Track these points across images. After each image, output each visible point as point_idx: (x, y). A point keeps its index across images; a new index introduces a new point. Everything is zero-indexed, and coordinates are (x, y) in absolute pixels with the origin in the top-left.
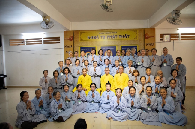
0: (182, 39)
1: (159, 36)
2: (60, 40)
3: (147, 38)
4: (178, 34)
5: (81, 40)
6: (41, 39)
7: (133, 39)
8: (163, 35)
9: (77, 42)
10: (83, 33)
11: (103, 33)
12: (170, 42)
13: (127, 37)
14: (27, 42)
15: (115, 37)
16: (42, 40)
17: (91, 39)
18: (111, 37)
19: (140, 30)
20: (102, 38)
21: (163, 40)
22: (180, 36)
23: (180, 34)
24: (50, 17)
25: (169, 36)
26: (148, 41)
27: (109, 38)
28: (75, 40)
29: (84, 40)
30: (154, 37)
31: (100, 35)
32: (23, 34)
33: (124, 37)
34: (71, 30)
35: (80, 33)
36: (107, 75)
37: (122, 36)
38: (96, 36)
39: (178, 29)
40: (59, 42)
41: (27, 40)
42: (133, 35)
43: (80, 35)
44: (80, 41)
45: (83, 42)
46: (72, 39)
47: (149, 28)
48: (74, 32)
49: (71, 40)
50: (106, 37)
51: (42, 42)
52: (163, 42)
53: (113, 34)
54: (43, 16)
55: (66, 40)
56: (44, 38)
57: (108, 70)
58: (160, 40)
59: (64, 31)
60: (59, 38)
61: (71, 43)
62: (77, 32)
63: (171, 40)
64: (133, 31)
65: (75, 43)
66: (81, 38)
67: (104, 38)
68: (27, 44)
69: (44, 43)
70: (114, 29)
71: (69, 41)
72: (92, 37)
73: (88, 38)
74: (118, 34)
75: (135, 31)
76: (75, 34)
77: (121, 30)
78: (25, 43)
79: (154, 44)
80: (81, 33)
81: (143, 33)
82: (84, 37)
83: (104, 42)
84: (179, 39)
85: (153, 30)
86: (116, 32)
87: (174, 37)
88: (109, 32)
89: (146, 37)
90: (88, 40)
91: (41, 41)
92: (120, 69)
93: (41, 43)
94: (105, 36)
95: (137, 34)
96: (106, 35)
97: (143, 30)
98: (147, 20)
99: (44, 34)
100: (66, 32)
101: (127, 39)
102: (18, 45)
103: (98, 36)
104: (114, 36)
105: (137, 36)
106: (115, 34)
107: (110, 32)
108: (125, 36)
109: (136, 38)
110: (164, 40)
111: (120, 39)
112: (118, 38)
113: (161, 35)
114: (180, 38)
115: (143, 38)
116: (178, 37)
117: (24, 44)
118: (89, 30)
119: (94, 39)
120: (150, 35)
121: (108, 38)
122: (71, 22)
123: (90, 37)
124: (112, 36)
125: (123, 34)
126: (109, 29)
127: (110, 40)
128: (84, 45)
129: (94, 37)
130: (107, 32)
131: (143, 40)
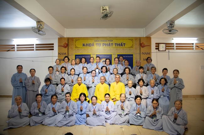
0: (176, 49)
1: (155, 45)
2: (53, 47)
3: (143, 47)
4: (173, 44)
5: (76, 47)
6: (33, 45)
7: (129, 47)
8: (159, 44)
9: (72, 49)
10: (78, 40)
11: (99, 41)
12: (165, 51)
13: (123, 45)
14: (17, 48)
15: (111, 45)
16: (35, 46)
17: (86, 47)
18: (106, 45)
19: (136, 38)
20: (97, 46)
21: (158, 49)
22: (175, 45)
23: (175, 44)
24: (44, 23)
25: (164, 45)
26: (144, 50)
27: (105, 46)
28: (69, 47)
29: (79, 48)
30: (150, 46)
31: (95, 43)
32: (14, 39)
33: (120, 46)
34: (65, 37)
35: (74, 40)
36: (102, 84)
37: (118, 44)
38: (91, 44)
39: (173, 38)
40: (53, 49)
41: (18, 45)
42: (129, 44)
43: (74, 42)
44: (74, 48)
45: (78, 49)
46: (67, 46)
47: (145, 36)
48: (68, 39)
49: (65, 47)
50: (102, 45)
51: (35, 49)
52: (159, 51)
53: (109, 42)
54: (37, 22)
55: (60, 47)
56: (37, 45)
57: (103, 79)
58: (156, 49)
59: (59, 38)
60: (53, 44)
61: (65, 50)
62: (72, 39)
63: (166, 49)
64: (129, 39)
65: (69, 51)
66: (75, 45)
67: (100, 45)
68: (17, 50)
69: (37, 50)
70: (110, 37)
71: (63, 48)
72: (87, 44)
73: (83, 45)
74: (114, 42)
75: (131, 39)
76: (69, 42)
77: (116, 38)
78: (16, 49)
79: (150, 53)
80: (76, 40)
81: (139, 41)
82: (79, 44)
83: (99, 49)
84: (173, 49)
85: (149, 38)
86: (112, 40)
87: (169, 46)
88: (104, 40)
89: (142, 45)
90: (83, 47)
91: (33, 47)
92: (117, 78)
93: (33, 50)
94: (100, 44)
95: (133, 42)
96: (102, 43)
97: (139, 39)
98: (143, 29)
99: (37, 40)
100: (60, 39)
101: (122, 47)
102: (8, 51)
103: (93, 44)
104: (109, 44)
105: (133, 45)
106: (111, 42)
107: (106, 40)
108: (120, 44)
109: (132, 47)
110: (160, 49)
111: (116, 47)
112: (114, 46)
113: (156, 44)
114: (175, 48)
115: (139, 46)
116: (173, 46)
117: (14, 50)
118: (84, 38)
119: (89, 47)
120: (146, 44)
121: (103, 46)
122: (65, 29)
123: (85, 45)
124: (108, 44)
125: (119, 42)
126: (105, 37)
127: (105, 48)
128: (79, 52)
129: (89, 45)
130: (103, 40)
131: (139, 48)
